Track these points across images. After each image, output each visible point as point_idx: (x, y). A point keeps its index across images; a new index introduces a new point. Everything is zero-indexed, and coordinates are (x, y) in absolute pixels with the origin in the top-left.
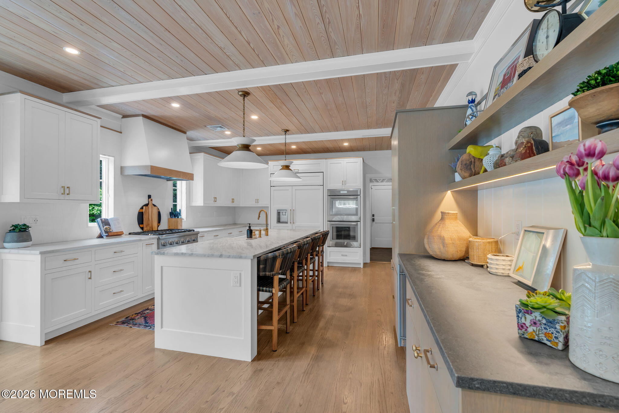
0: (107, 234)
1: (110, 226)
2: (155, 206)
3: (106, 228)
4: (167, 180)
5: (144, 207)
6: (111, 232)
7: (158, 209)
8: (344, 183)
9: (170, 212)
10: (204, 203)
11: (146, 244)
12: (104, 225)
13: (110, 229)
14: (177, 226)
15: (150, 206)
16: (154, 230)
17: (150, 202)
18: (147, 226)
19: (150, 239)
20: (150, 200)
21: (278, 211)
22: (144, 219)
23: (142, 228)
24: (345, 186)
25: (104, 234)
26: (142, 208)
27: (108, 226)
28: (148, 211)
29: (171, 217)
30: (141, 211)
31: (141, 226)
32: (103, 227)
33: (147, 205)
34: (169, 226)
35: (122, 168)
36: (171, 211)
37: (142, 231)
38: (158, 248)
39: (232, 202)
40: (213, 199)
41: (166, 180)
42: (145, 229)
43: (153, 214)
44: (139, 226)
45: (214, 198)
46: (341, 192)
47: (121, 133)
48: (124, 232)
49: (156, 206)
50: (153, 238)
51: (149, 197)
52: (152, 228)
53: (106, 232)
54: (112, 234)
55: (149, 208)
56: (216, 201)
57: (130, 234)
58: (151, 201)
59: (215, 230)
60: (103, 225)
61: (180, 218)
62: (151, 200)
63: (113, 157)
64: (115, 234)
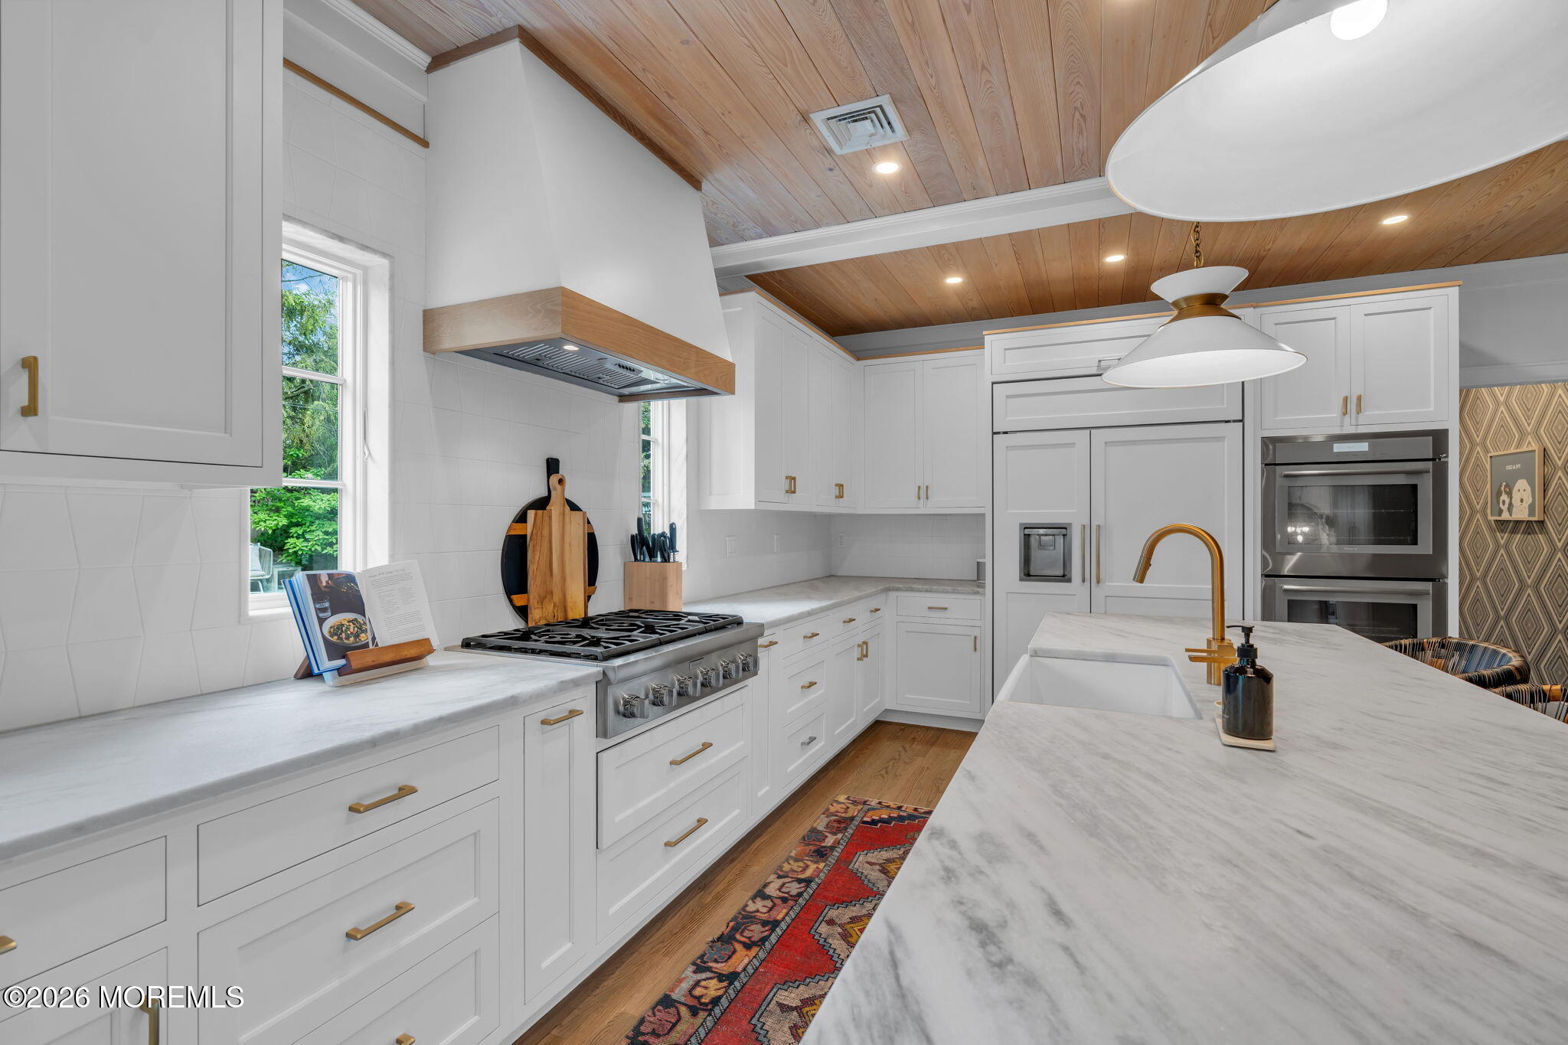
0: (342, 662)
1: (362, 611)
2: (574, 507)
3: (337, 630)
4: (623, 398)
5: (531, 514)
6: (366, 646)
7: (589, 522)
8: (1353, 404)
9: (632, 536)
10: (758, 501)
11: (542, 716)
12: (324, 610)
13: (361, 629)
14: (663, 596)
15: (555, 507)
16: (571, 616)
17: (555, 489)
18: (542, 601)
19: (565, 686)
20: (554, 479)
21: (1027, 531)
22: (532, 568)
23: (523, 612)
24: (1357, 419)
25: (326, 663)
26: (522, 518)
27: (351, 616)
28: (546, 532)
29: (636, 559)
30: (518, 530)
31: (519, 600)
32: (321, 621)
33: (541, 504)
34: (628, 595)
35: (430, 317)
36: (635, 531)
37: (520, 624)
38: (603, 732)
39: (836, 497)
40: (785, 485)
41: (617, 398)
42: (537, 616)
43: (567, 546)
44: (511, 601)
45: (787, 478)
46: (1338, 448)
47: (424, 143)
48: (435, 643)
49: (580, 510)
50: (576, 683)
51: (552, 466)
52: (565, 611)
53: (336, 650)
54: (369, 660)
55: (550, 517)
56: (794, 492)
57: (467, 644)
58: (559, 487)
59: (810, 614)
60: (318, 610)
61: (672, 560)
62: (561, 481)
63: (384, 255)
64: (388, 657)
